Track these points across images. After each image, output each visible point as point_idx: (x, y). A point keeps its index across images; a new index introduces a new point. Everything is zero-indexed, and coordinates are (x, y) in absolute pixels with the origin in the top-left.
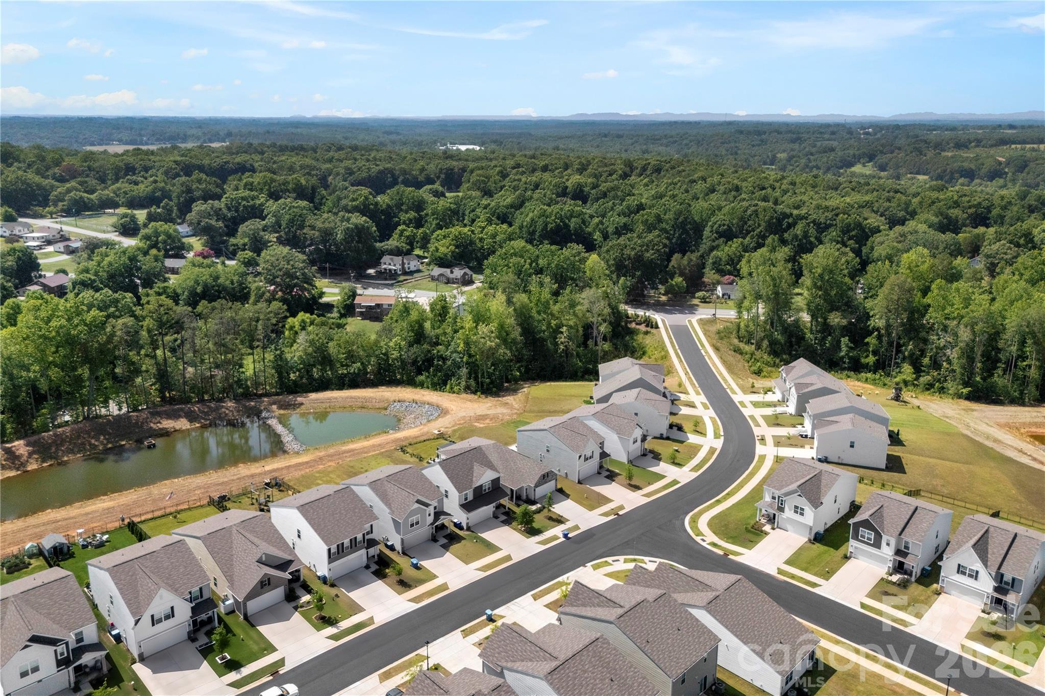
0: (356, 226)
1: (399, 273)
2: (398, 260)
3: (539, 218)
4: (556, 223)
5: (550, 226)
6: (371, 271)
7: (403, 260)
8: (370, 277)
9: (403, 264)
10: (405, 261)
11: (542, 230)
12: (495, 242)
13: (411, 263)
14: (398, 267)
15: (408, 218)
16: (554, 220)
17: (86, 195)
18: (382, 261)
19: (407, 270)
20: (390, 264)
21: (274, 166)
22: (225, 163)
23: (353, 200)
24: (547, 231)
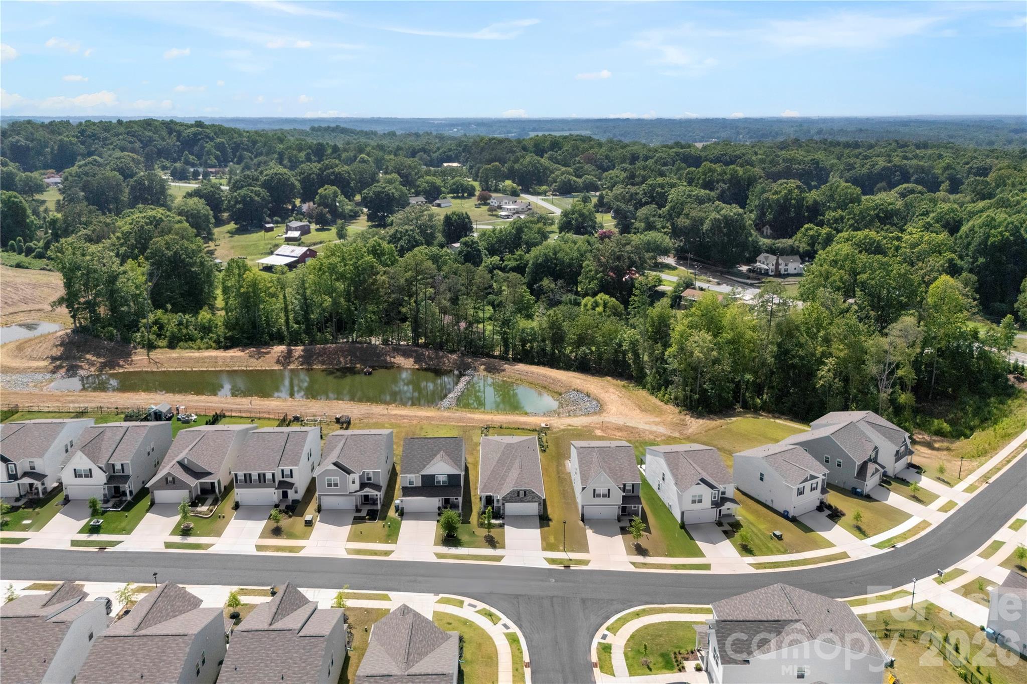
0: (725, 217)
1: (770, 273)
2: (772, 259)
3: (981, 228)
4: (1002, 236)
5: (991, 240)
6: (744, 268)
7: (777, 260)
8: (740, 274)
9: (777, 264)
10: (780, 261)
11: (980, 244)
12: (913, 253)
13: (790, 264)
14: (772, 267)
15: (834, 216)
16: (1001, 233)
17: (574, 178)
18: (758, 259)
19: (783, 272)
20: (764, 263)
21: (754, 158)
22: (722, 155)
23: (776, 193)
24: (986, 245)
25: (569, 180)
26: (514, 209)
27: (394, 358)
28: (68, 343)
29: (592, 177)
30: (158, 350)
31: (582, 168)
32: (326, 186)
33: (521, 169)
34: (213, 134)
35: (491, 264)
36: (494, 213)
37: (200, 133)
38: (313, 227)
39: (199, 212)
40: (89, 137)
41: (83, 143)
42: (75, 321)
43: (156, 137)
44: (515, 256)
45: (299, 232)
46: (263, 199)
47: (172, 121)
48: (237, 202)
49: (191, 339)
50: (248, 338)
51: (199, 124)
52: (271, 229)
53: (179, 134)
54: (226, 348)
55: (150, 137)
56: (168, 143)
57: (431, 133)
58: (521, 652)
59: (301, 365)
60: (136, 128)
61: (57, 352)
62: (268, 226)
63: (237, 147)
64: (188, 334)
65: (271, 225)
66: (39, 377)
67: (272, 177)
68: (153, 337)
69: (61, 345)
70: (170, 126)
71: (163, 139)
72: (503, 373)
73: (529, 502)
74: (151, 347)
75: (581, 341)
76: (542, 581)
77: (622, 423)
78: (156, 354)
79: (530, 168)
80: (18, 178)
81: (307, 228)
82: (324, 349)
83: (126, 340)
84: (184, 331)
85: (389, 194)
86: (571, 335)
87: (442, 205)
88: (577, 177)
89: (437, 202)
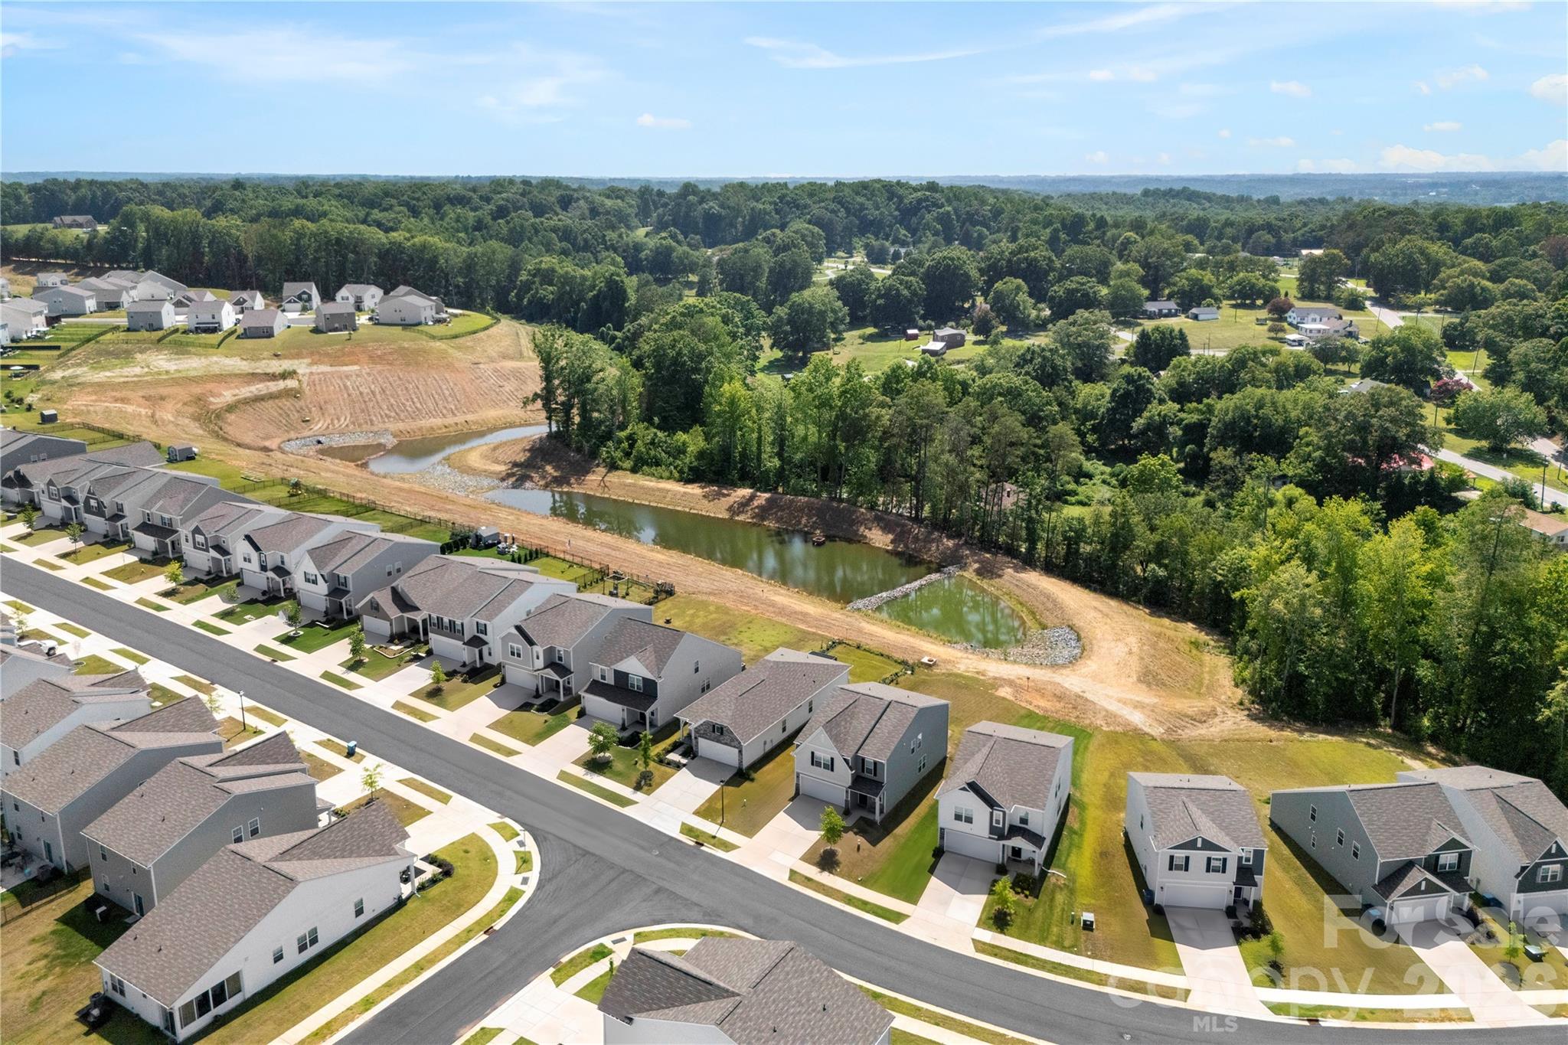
17: (1486, 283)
25: (1472, 286)
26: (1319, 331)
27: (870, 529)
28: (537, 449)
29: (1525, 282)
30: (620, 473)
31: (1515, 264)
32: (1007, 279)
33: (1381, 263)
34: (943, 200)
35: (1159, 415)
36: (1280, 335)
37: (927, 199)
38: (970, 338)
39: (811, 306)
40: (788, 203)
41: (777, 212)
42: (550, 424)
43: (869, 204)
44: (1201, 406)
45: (943, 344)
46: (914, 294)
47: (898, 183)
48: (879, 296)
49: (657, 463)
50: (715, 473)
51: (932, 186)
52: (915, 337)
53: (901, 198)
54: (688, 481)
55: (862, 205)
56: (882, 213)
57: (1351, 199)
58: (501, 916)
59: (753, 518)
60: (847, 191)
61: (521, 458)
62: (910, 332)
63: (971, 219)
64: (655, 457)
65: (915, 331)
66: (486, 482)
67: (939, 263)
68: (618, 454)
69: (529, 450)
70: (891, 190)
71: (877, 208)
72: (997, 580)
73: (726, 744)
74: (613, 467)
75: (1160, 553)
76: (643, 848)
77: (1077, 690)
78: (615, 477)
79: (1399, 261)
80: (675, 254)
81: (959, 338)
82: (791, 502)
83: (594, 454)
84: (652, 453)
85: (1088, 294)
86: (1144, 540)
87: (1201, 317)
88: (1494, 282)
89: (1194, 310)
